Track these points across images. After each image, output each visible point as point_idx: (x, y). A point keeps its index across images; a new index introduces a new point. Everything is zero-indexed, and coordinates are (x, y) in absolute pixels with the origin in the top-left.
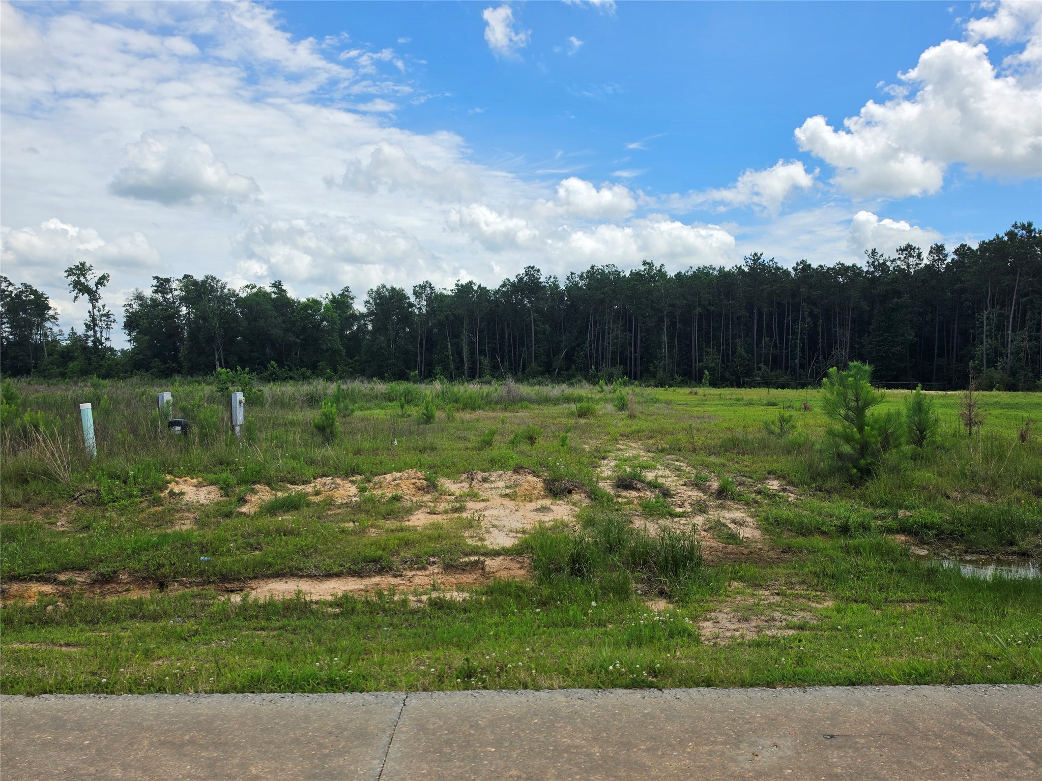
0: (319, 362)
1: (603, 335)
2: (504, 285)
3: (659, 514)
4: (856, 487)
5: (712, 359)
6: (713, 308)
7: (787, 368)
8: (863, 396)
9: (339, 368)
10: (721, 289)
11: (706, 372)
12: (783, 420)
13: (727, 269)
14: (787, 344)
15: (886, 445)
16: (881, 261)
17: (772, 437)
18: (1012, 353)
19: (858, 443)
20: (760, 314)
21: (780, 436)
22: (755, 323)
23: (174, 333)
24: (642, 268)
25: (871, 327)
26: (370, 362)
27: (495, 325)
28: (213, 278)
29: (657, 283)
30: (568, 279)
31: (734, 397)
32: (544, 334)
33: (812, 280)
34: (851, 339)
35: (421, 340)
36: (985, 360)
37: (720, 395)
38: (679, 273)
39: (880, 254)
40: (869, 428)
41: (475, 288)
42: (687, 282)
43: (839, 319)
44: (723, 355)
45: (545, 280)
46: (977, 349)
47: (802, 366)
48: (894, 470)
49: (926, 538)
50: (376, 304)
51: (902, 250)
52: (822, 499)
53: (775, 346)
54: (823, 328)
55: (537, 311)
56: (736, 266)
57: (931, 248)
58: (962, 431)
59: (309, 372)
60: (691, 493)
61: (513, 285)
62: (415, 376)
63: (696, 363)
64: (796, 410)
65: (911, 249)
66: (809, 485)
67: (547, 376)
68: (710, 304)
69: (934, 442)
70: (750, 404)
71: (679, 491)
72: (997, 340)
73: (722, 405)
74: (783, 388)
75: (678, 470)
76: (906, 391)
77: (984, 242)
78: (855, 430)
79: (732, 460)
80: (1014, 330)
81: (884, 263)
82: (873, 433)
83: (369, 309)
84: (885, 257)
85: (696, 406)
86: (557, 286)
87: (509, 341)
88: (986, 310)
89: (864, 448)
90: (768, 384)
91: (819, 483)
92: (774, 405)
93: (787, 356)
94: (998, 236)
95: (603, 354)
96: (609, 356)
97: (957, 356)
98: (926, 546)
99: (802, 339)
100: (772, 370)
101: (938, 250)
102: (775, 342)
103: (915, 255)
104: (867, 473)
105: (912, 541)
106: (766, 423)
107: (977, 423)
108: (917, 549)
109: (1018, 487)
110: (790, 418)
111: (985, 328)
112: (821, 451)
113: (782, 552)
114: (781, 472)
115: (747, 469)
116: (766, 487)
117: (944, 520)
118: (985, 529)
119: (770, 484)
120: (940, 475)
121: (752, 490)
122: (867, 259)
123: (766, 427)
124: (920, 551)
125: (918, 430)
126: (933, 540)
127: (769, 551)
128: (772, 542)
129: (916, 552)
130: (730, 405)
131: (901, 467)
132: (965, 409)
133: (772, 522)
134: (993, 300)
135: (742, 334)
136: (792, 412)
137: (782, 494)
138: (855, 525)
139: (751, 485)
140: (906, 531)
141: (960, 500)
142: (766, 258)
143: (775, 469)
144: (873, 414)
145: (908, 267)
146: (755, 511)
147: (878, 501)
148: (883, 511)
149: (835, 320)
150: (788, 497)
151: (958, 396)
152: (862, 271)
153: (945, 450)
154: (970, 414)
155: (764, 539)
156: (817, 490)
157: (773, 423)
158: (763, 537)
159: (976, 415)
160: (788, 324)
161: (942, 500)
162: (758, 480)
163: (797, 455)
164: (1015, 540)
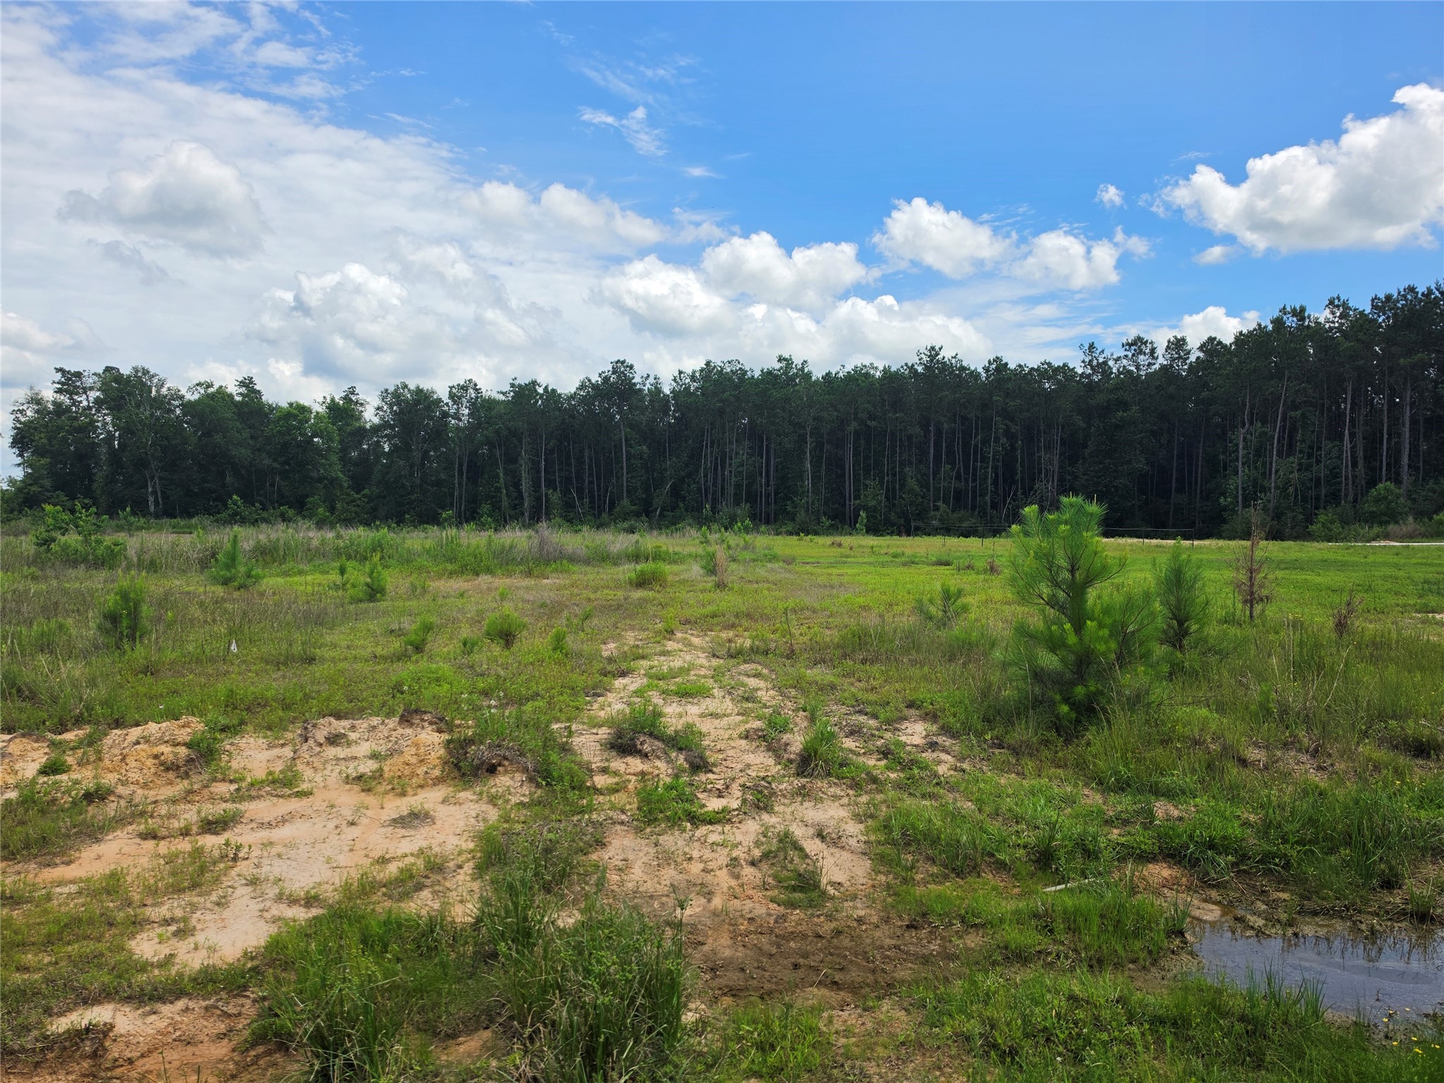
0: (307, 496)
1: (723, 462)
2: (582, 387)
3: (668, 819)
4: (1067, 742)
5: (873, 494)
6: (874, 423)
7: (974, 508)
8: (1084, 562)
9: (338, 506)
10: (886, 397)
11: (863, 514)
12: (947, 596)
13: (893, 369)
14: (974, 475)
15: (1125, 657)
16: (1101, 360)
17: (930, 624)
18: (1277, 488)
19: (1072, 652)
20: (939, 432)
21: (943, 624)
22: (932, 445)
23: (86, 454)
24: (778, 366)
25: (1087, 452)
26: (384, 497)
27: (569, 444)
28: (146, 372)
29: (797, 388)
30: (675, 380)
31: (891, 551)
32: (641, 458)
33: (1010, 386)
34: (1060, 467)
35: (461, 465)
36: (1240, 497)
37: (872, 548)
38: (828, 374)
39: (1100, 350)
40: (1095, 623)
41: (541, 390)
42: (839, 386)
43: (1045, 440)
44: (888, 490)
45: (640, 381)
46: (1231, 482)
47: (994, 506)
48: (1136, 701)
49: (1213, 875)
50: (395, 413)
51: (1130, 345)
52: (1003, 768)
53: (958, 477)
54: (1022, 452)
55: (631, 426)
56: (906, 364)
57: (1169, 341)
58: (1238, 613)
59: (291, 512)
60: (751, 758)
61: (595, 387)
62: (450, 517)
63: (850, 501)
64: (978, 573)
65: (1142, 343)
66: (979, 735)
67: (644, 518)
68: (872, 417)
69: (1203, 641)
70: (911, 562)
71: (731, 753)
72: (1256, 468)
73: (870, 564)
74: (966, 536)
75: (747, 700)
76: (1135, 540)
77: (1241, 333)
78: (1068, 626)
79: (850, 674)
80: (1280, 454)
81: (1105, 363)
82: (1101, 633)
83: (382, 418)
84: (1108, 353)
85: (831, 565)
86: (658, 390)
87: (590, 467)
88: (1243, 427)
89: (1083, 663)
90: (948, 530)
91: (998, 731)
92: (947, 564)
93: (974, 492)
94: (1259, 325)
95: (723, 488)
96: (731, 490)
97: (1201, 492)
98: (1214, 894)
99: (995, 468)
100: (953, 511)
101: (1178, 345)
102: (958, 471)
103: (1147, 351)
104: (1088, 711)
105: (1184, 880)
106: (920, 601)
107: (1262, 600)
108: (1196, 902)
109: (1365, 734)
110: (960, 593)
111: (1241, 453)
112: (1005, 666)
113: (908, 926)
114: (932, 704)
115: (872, 697)
116: (900, 739)
117: (1246, 824)
118: (1332, 849)
119: (909, 731)
120: (1221, 708)
121: (872, 748)
122: (1082, 357)
123: (920, 609)
124: (1204, 909)
125: (1176, 619)
126: (1227, 878)
127: (878, 927)
128: (890, 896)
129: (1197, 913)
130: (883, 565)
131: (1153, 698)
132: (1243, 577)
133: (896, 834)
134: (1252, 414)
135: (914, 459)
136: (971, 576)
137: (928, 756)
138: (1066, 846)
139: (873, 735)
140: (1172, 854)
141: (1266, 768)
142: (946, 354)
143: (922, 697)
144: (1099, 597)
145: (1138, 368)
146: (868, 804)
147: (1111, 776)
148: (1123, 803)
149: (1039, 441)
150: (939, 762)
151: (1209, 548)
152: (1076, 373)
153: (1223, 655)
154: (1252, 585)
155: (873, 886)
156: (994, 746)
157: (931, 601)
158: (872, 879)
159: (1261, 586)
160: (976, 446)
161: (1234, 771)
162: (889, 722)
163: (964, 664)
164: (1396, 875)
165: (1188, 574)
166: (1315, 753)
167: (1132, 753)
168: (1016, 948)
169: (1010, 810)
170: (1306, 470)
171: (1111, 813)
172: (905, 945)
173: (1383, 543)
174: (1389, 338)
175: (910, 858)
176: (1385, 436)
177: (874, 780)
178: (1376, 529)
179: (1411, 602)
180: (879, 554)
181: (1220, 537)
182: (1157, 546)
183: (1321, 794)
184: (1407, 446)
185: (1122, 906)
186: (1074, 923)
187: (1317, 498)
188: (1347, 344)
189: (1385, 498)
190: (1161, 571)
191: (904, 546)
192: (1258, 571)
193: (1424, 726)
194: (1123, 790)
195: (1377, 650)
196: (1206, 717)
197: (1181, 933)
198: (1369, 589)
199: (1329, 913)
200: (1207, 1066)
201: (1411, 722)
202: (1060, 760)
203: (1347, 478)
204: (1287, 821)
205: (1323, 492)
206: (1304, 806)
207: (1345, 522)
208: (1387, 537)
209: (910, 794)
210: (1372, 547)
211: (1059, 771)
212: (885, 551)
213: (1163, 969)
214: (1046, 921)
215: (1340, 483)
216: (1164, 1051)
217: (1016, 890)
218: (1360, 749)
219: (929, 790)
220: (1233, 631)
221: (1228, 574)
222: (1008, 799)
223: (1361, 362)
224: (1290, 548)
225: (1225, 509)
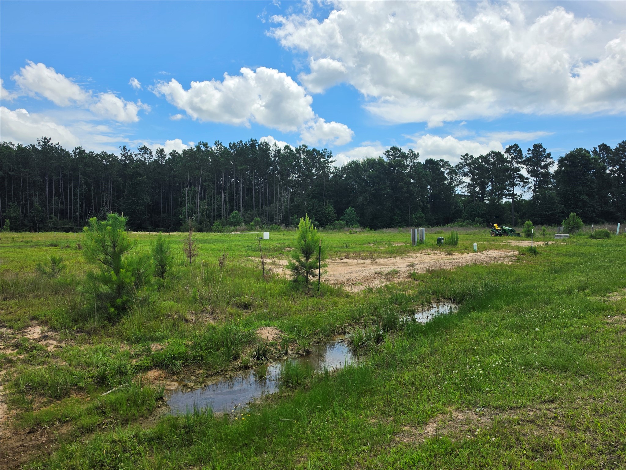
4: (114, 325)
5: (14, 210)
6: (13, 173)
7: (71, 218)
8: (119, 243)
10: (19, 160)
11: (7, 220)
12: (54, 261)
13: (23, 146)
14: (70, 202)
15: (138, 284)
16: (129, 154)
17: (45, 276)
18: (200, 212)
19: (115, 284)
20: (51, 180)
21: (52, 276)
22: (47, 187)
25: (125, 194)
31: (24, 240)
33: (86, 161)
34: (113, 200)
36: (187, 215)
37: (13, 238)
39: (128, 150)
40: (124, 270)
43: (105, 188)
44: (23, 208)
46: (183, 209)
47: (81, 217)
48: (144, 302)
49: (175, 370)
51: (141, 149)
52: (82, 343)
53: (62, 203)
54: (94, 193)
56: (31, 145)
57: (157, 150)
58: (186, 261)
64: (71, 250)
65: (146, 149)
66: (70, 328)
68: (10, 170)
69: (172, 274)
70: (36, 245)
72: (192, 204)
73: (12, 247)
74: (67, 232)
76: (146, 233)
78: (112, 272)
80: (200, 199)
81: (131, 156)
82: (128, 274)
84: (131, 152)
88: (187, 187)
89: (121, 288)
90: (57, 229)
91: (80, 325)
92: (56, 245)
93: (71, 210)
94: (192, 148)
97: (172, 213)
98: (175, 378)
99: (81, 199)
100: (60, 220)
101: (161, 152)
102: (62, 200)
103: (148, 153)
104: (123, 310)
105: (163, 374)
106: (39, 265)
107: (194, 255)
108: (168, 383)
109: (229, 303)
110: (61, 260)
111: (187, 198)
112: (83, 294)
113: (28, 433)
114: (45, 316)
115: (9, 317)
116: (26, 337)
117: (187, 346)
118: (217, 349)
119: (32, 332)
120: (179, 300)
121: (9, 344)
122: (121, 152)
123: (39, 269)
124: (171, 385)
125: (161, 265)
126: (180, 370)
127: (10, 438)
128: (18, 420)
129: (168, 387)
130: (19, 247)
131: (150, 300)
132: (187, 247)
133: (22, 387)
134: (190, 183)
135: (37, 193)
136: (69, 251)
137: (43, 343)
138: (112, 372)
139: (9, 338)
140: (158, 365)
141: (195, 322)
142: (53, 142)
143: (39, 314)
144: (127, 258)
145: (145, 159)
146: (5, 375)
147: (133, 337)
148: (138, 347)
149: (102, 187)
150: (48, 345)
151: (176, 236)
152: (118, 158)
153: (179, 278)
154: (190, 250)
155: (8, 417)
156: (78, 332)
157: (45, 265)
158: (7, 414)
159: (194, 250)
160: (71, 188)
161: (183, 325)
162: (19, 329)
163: (63, 295)
164: (238, 354)
165: (165, 247)
166: (212, 313)
167: (142, 325)
168: (87, 426)
169: (85, 362)
170: (210, 205)
171: (133, 353)
172: (26, 443)
173: (235, 233)
174: (235, 158)
175: (30, 397)
176: (235, 194)
177: (10, 361)
178: (233, 228)
179: (243, 254)
180: (18, 241)
181: (180, 231)
182: (155, 235)
183: (213, 329)
184: (242, 198)
185: (137, 393)
186: (114, 407)
187: (214, 216)
188: (222, 159)
189: (236, 217)
190: (154, 246)
191: (32, 237)
192: (192, 244)
193: (247, 298)
194: (138, 342)
195: (232, 272)
196: (172, 305)
197: (162, 398)
198: (231, 250)
199: (216, 374)
200: (170, 452)
201: (243, 297)
202: (110, 333)
203: (223, 209)
204: (202, 341)
205: (216, 214)
206: (208, 335)
207: (223, 225)
208: (236, 230)
209: (31, 364)
210: (232, 234)
211: (110, 338)
212: (21, 240)
213: (154, 416)
214: (102, 410)
215: (221, 211)
216: (153, 452)
217: (88, 399)
218: (227, 309)
219: (42, 360)
220: (183, 269)
221: (182, 246)
222: (84, 357)
223: (227, 166)
224: (205, 235)
225: (181, 220)
